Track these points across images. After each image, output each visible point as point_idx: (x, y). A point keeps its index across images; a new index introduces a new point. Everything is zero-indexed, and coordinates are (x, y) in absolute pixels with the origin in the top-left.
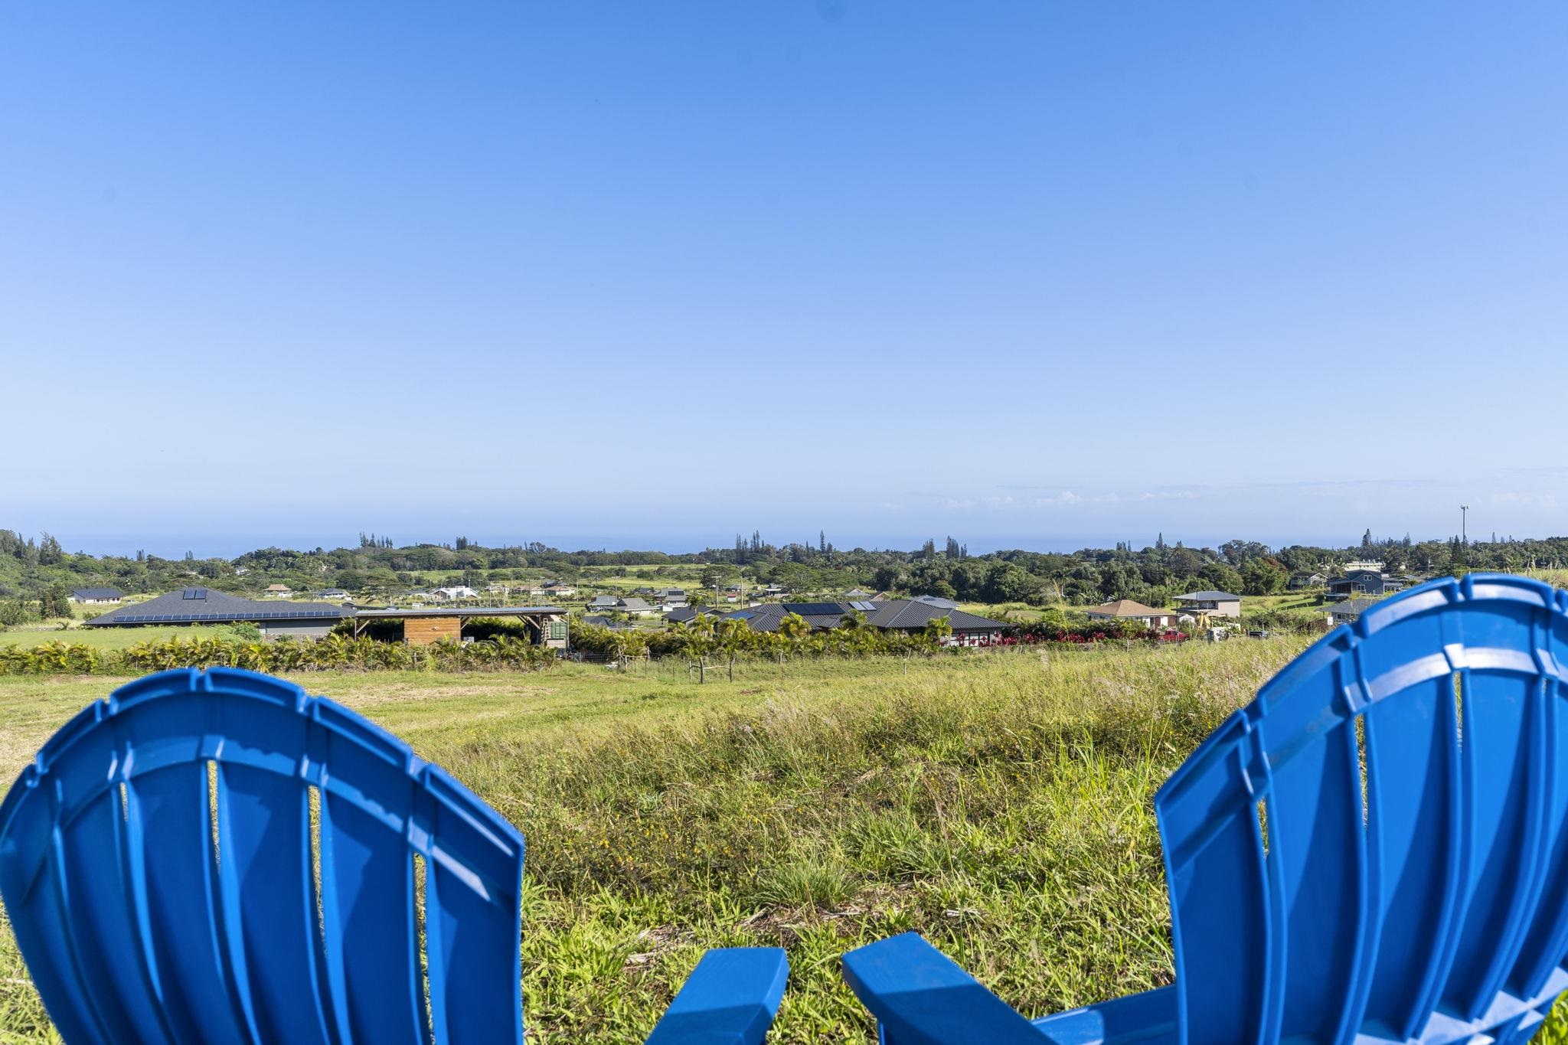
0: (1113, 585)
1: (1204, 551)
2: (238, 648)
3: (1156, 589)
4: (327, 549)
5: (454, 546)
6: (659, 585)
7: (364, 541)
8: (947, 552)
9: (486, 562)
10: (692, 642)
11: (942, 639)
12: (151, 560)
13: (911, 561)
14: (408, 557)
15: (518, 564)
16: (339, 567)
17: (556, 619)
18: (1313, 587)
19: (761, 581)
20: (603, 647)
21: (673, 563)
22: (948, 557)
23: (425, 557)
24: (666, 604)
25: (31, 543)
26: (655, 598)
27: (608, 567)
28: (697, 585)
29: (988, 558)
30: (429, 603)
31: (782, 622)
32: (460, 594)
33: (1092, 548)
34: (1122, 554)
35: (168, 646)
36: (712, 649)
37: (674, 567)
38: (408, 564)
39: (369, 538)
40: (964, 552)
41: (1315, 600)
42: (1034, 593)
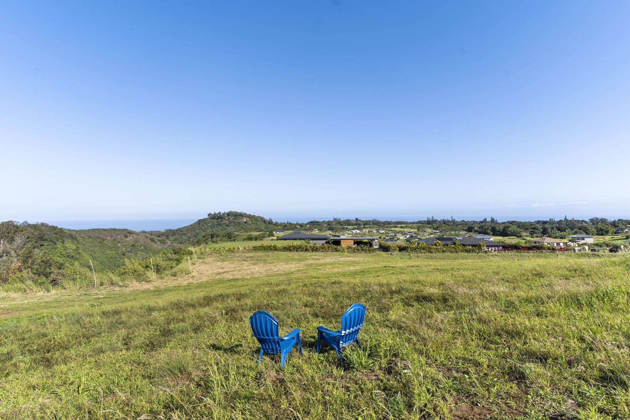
0: (546, 232)
1: (583, 221)
2: (305, 246)
3: (562, 233)
4: (326, 221)
5: (355, 220)
6: (405, 230)
7: (334, 219)
8: (491, 221)
9: (362, 224)
10: (410, 247)
11: (483, 248)
12: (290, 223)
13: (479, 224)
14: (344, 223)
15: (370, 224)
16: (329, 225)
17: (376, 240)
18: (625, 233)
19: (434, 229)
20: (387, 248)
21: (410, 224)
22: (491, 223)
23: (348, 222)
24: (407, 235)
25: (267, 220)
26: (405, 234)
27: (393, 225)
28: (416, 230)
29: (504, 223)
30: (349, 234)
31: (435, 243)
32: (356, 232)
33: (540, 220)
34: (551, 222)
35: (292, 245)
36: (415, 249)
37: (410, 225)
38: (344, 224)
39: (335, 218)
40: (496, 221)
41: (626, 238)
42: (518, 234)
